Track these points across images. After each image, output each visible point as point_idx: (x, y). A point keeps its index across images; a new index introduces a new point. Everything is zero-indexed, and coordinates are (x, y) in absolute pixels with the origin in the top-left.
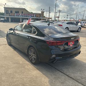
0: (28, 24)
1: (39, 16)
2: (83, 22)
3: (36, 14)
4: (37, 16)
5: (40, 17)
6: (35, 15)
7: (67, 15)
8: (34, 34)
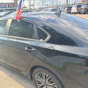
0: (19, 19)
1: (13, 5)
2: (62, 8)
3: (9, 4)
4: (10, 6)
5: (14, 7)
6: (7, 5)
7: (43, 2)
8: (41, 40)
